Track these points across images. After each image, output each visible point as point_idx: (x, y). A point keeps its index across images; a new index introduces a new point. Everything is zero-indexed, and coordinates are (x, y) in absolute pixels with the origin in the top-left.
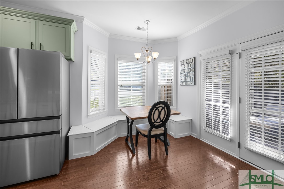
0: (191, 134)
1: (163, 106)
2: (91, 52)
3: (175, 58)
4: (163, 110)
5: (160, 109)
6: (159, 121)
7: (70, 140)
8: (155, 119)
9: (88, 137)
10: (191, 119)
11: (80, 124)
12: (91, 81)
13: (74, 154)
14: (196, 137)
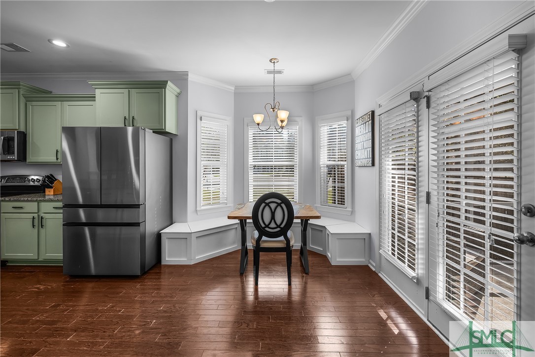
0: (370, 263)
1: (279, 201)
2: (201, 119)
3: (349, 113)
4: (279, 209)
5: (273, 206)
6: (273, 225)
7: (163, 238)
8: (267, 222)
9: (184, 238)
10: (369, 232)
11: (185, 221)
12: (202, 160)
13: (169, 258)
14: (374, 269)
